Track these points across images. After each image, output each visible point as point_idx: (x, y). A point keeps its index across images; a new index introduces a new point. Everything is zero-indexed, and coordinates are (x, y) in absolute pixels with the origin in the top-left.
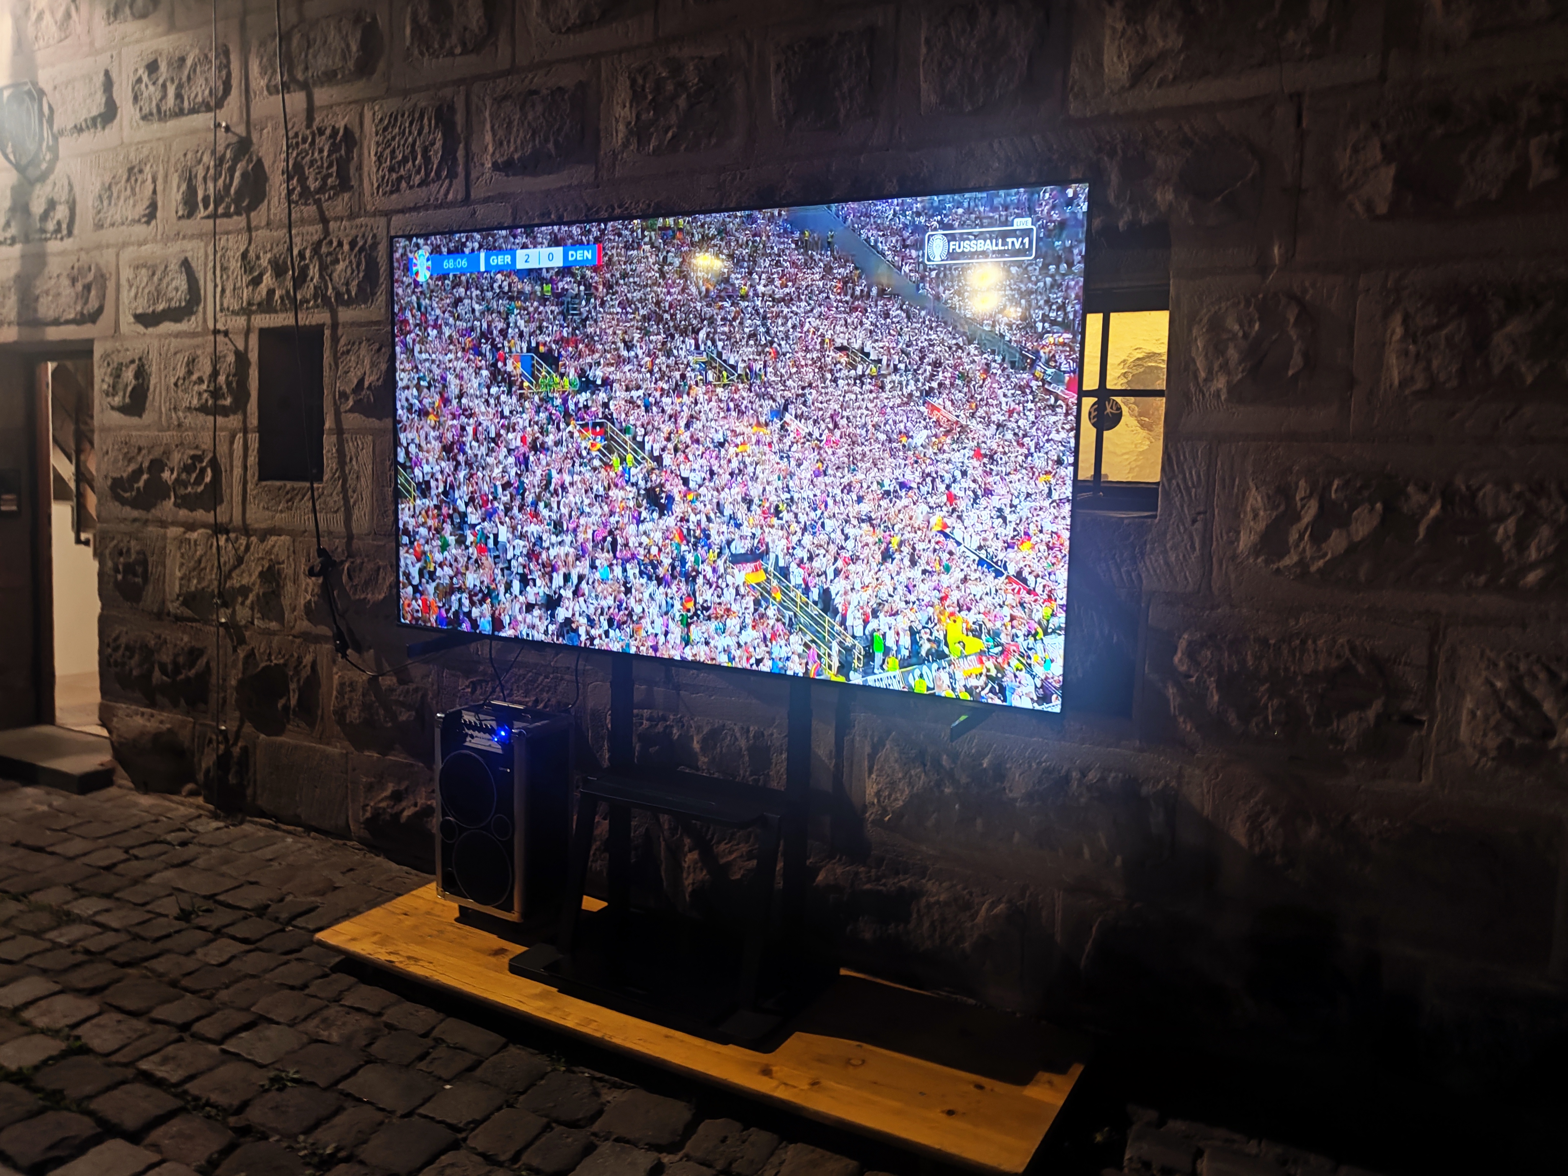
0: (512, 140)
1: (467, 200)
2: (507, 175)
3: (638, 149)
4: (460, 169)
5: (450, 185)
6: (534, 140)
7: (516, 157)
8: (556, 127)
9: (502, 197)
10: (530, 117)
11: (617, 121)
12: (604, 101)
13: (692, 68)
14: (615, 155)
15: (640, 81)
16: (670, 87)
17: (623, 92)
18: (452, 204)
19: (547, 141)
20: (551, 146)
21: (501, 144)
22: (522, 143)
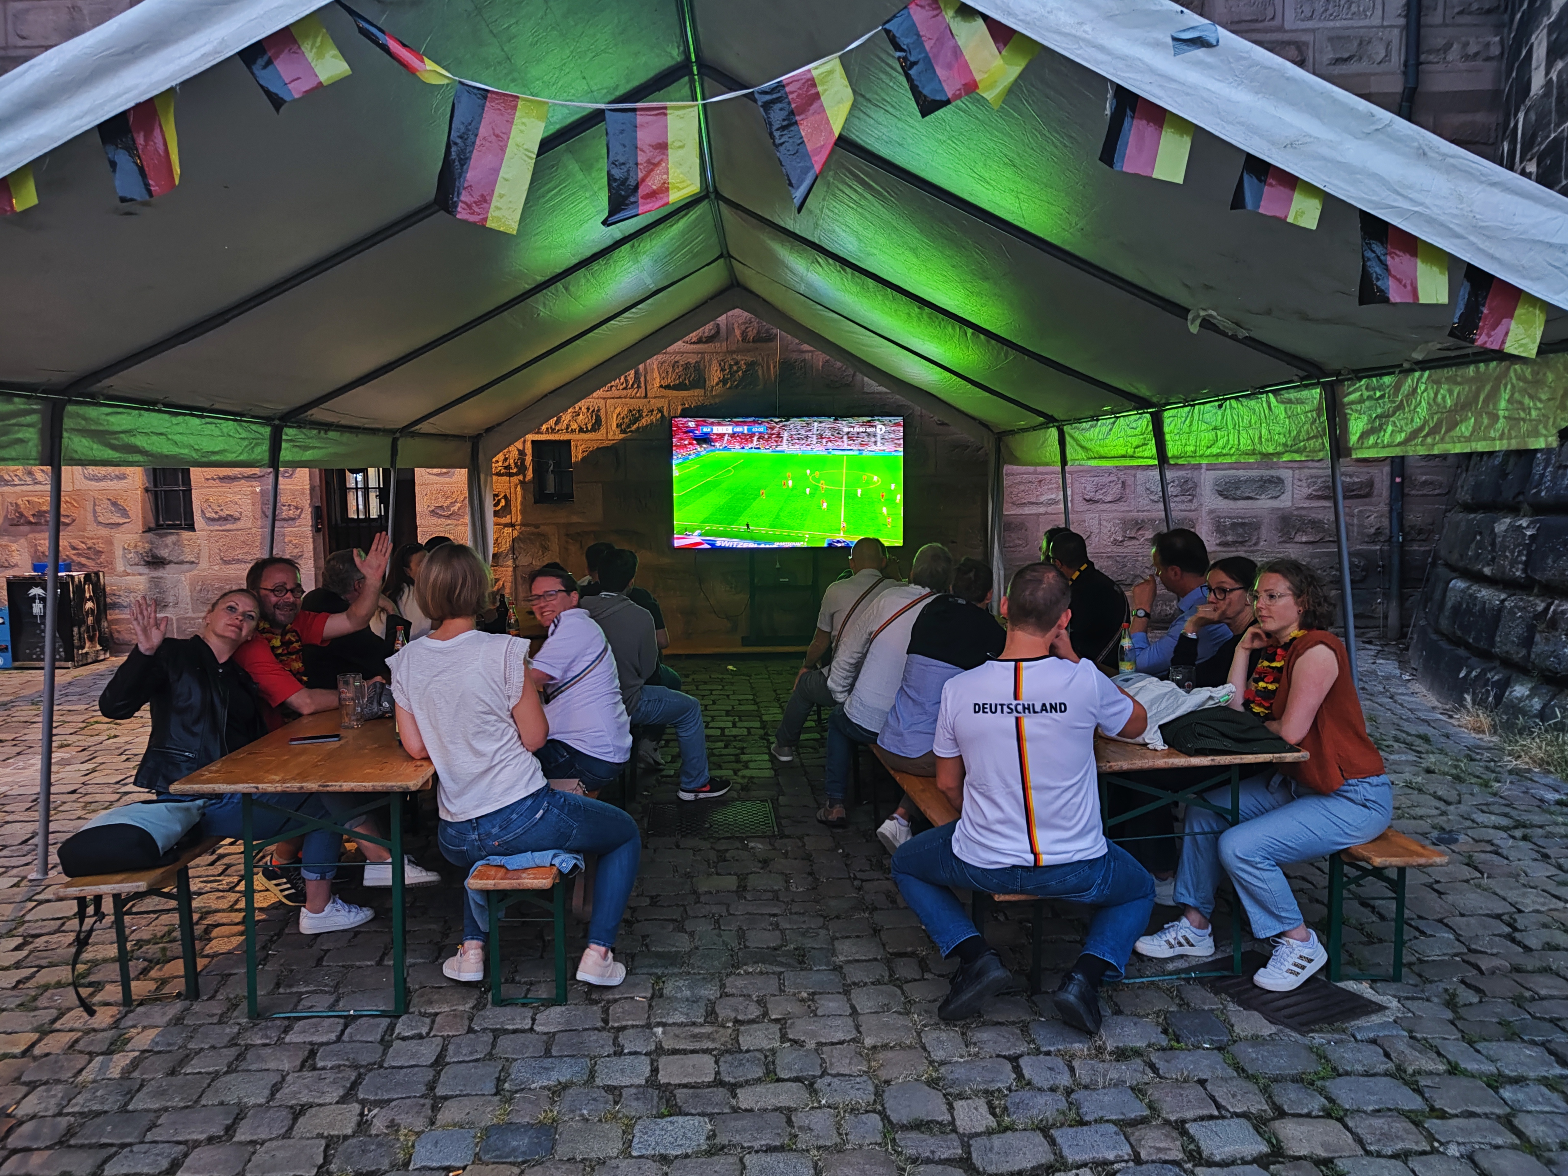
0: (669, 378)
1: (646, 396)
2: (665, 390)
3: (722, 386)
4: (643, 385)
5: (638, 391)
6: (680, 379)
7: (670, 384)
8: (689, 375)
9: (663, 397)
10: (676, 370)
11: (713, 376)
12: (707, 368)
13: (743, 363)
15: (723, 364)
16: (735, 368)
17: (715, 366)
18: (639, 398)
20: (687, 381)
21: (664, 379)
22: (673, 379)
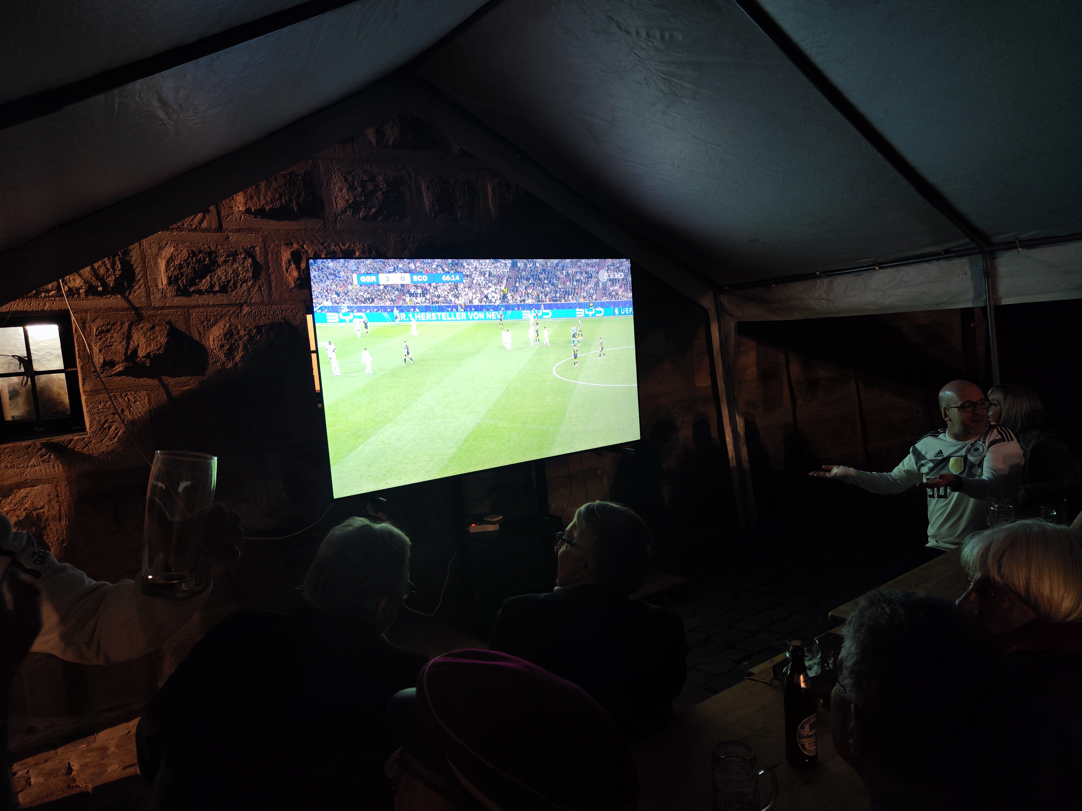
0: (262, 197)
2: (256, 217)
3: (352, 215)
5: (204, 217)
6: (281, 200)
7: (267, 208)
8: (296, 194)
10: (274, 184)
11: (336, 198)
12: (325, 184)
13: (381, 179)
14: (336, 216)
15: (350, 179)
18: (207, 230)
19: (291, 201)
20: (294, 205)
21: (252, 198)
22: (271, 200)
